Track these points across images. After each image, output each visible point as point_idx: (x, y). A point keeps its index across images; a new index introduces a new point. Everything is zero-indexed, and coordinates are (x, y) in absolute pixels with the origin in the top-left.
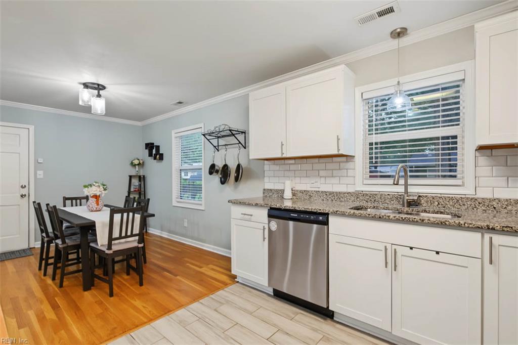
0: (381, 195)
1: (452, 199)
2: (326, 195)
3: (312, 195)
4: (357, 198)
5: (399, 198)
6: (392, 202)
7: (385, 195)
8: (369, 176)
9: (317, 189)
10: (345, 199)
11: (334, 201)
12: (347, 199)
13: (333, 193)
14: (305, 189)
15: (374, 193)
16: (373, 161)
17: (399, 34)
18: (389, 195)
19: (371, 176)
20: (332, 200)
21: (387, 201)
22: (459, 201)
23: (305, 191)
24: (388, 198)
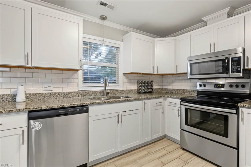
0: (93, 92)
1: (117, 91)
2: (59, 95)
3: (45, 96)
4: (80, 94)
5: (100, 92)
6: (98, 95)
7: (95, 92)
8: (83, 82)
9: (50, 92)
10: (73, 96)
11: (65, 98)
12: (74, 96)
13: (64, 93)
14: (38, 92)
15: (89, 91)
16: (87, 75)
17: (103, 18)
18: (96, 91)
19: (84, 83)
20: (64, 98)
21: (95, 95)
22: (119, 91)
23: (38, 94)
24: (96, 93)
